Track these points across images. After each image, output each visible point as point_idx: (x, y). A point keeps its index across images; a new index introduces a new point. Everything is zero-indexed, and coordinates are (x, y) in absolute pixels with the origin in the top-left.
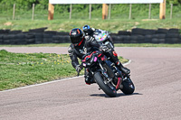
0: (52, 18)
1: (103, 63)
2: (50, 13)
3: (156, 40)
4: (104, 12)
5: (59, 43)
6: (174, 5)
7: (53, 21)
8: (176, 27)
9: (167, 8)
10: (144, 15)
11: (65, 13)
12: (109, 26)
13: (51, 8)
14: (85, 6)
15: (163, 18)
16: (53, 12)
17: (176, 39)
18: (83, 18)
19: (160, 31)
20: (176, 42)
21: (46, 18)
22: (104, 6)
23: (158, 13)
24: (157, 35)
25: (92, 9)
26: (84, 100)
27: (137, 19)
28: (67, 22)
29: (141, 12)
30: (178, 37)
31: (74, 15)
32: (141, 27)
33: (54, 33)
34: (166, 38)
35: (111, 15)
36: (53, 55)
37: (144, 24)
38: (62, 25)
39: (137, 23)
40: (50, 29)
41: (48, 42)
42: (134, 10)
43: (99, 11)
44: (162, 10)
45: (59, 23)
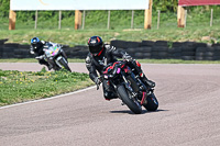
0: (13, 28)
1: (126, 75)
2: (11, 21)
3: (139, 54)
4: (76, 21)
5: (22, 58)
6: (162, 12)
7: (15, 31)
8: (164, 38)
9: (153, 15)
10: (126, 24)
11: (30, 21)
12: (83, 37)
13: (12, 16)
14: (54, 13)
15: (149, 27)
16: (14, 20)
17: (164, 54)
18: (51, 28)
19: (145, 44)
20: (164, 58)
21: (6, 28)
22: (77, 14)
23: (142, 22)
24: (141, 49)
25: (63, 17)
26: (52, 127)
27: (117, 29)
28: (32, 32)
29: (122, 21)
30: (167, 51)
31: (40, 24)
32: (122, 39)
33: (15, 46)
34: (152, 51)
35: (86, 24)
36: (15, 73)
37: (126, 35)
38: (26, 36)
39: (117, 34)
40: (11, 41)
41: (9, 57)
42: (113, 18)
43: (70, 19)
44: (147, 18)
45: (22, 34)
